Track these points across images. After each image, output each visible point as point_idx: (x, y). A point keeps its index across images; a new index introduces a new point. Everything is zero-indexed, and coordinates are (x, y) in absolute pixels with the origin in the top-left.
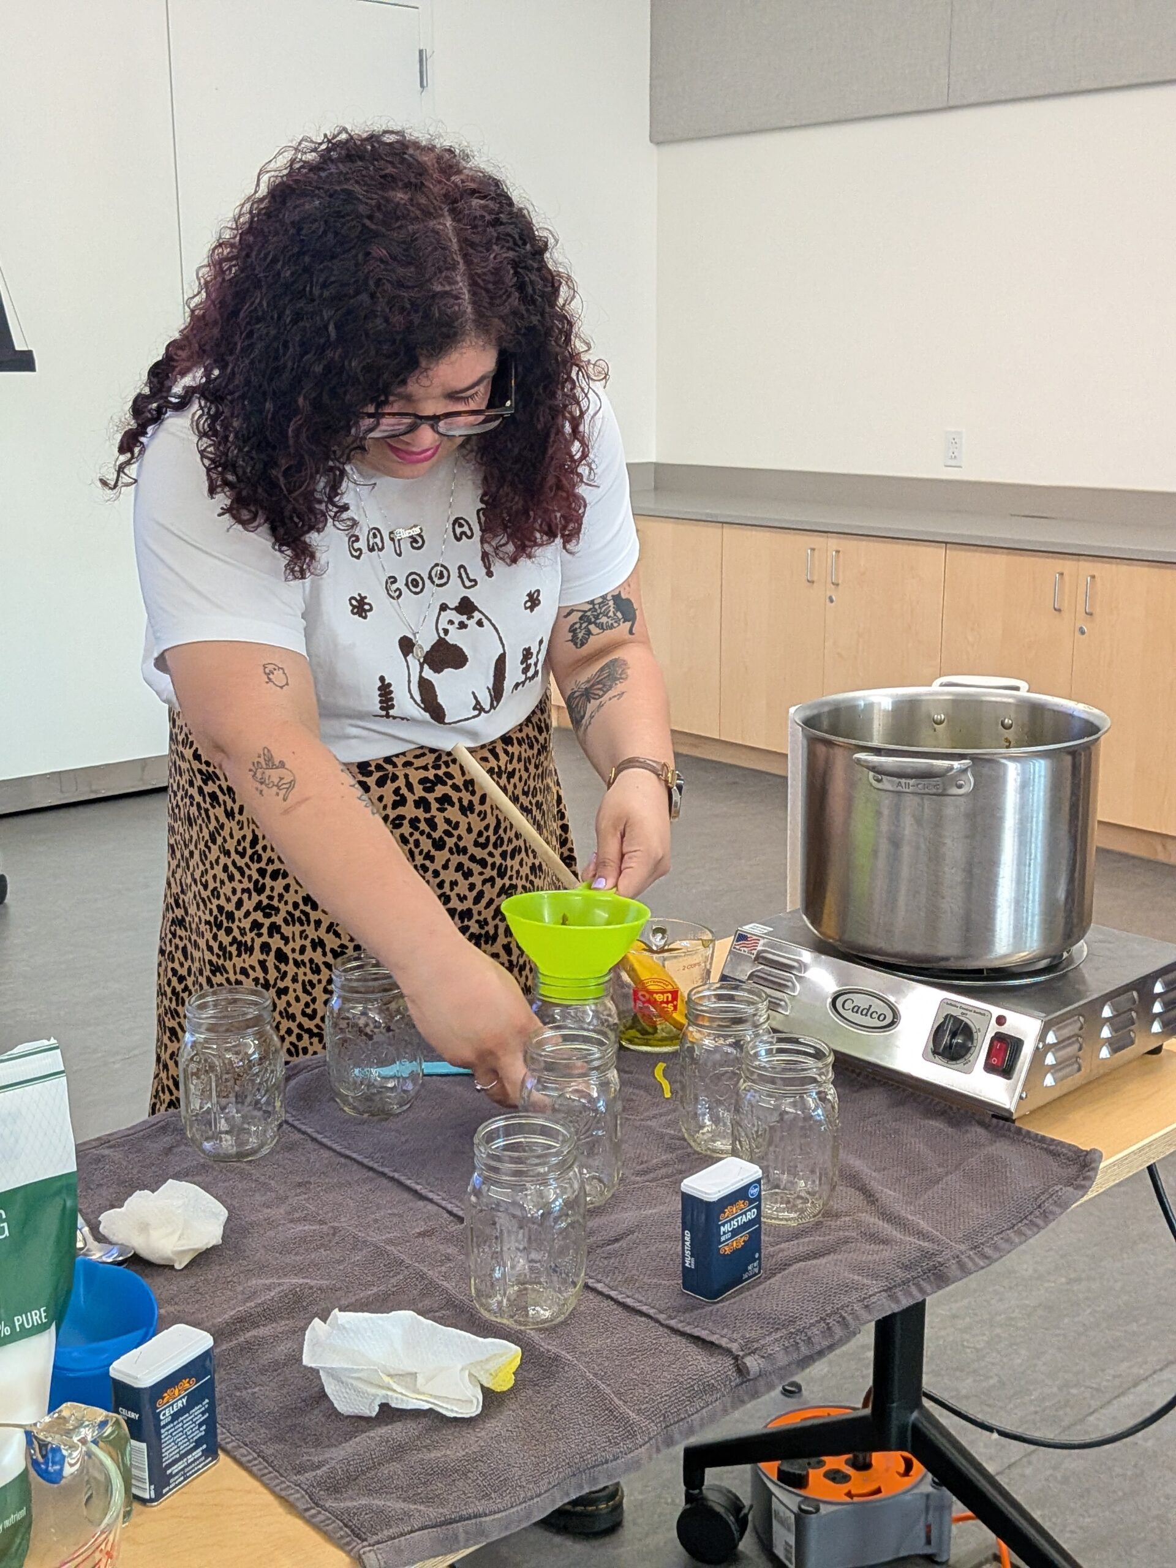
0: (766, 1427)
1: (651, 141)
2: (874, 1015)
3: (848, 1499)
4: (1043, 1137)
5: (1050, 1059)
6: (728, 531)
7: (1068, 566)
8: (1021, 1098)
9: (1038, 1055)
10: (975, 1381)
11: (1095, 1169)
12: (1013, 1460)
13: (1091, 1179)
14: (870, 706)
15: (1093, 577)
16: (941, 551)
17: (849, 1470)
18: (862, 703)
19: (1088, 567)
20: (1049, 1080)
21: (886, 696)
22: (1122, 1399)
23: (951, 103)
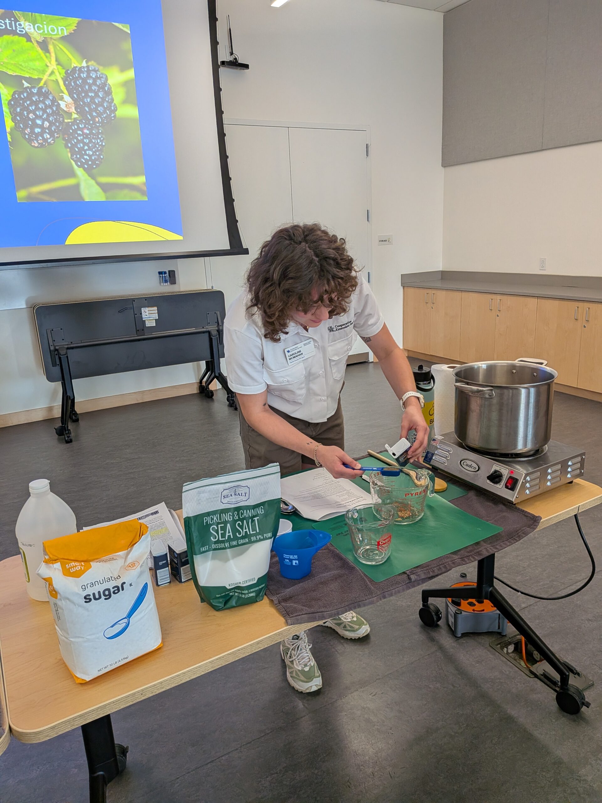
0: (450, 587)
1: (442, 166)
2: (473, 467)
3: (473, 612)
4: (524, 510)
5: (528, 485)
6: (464, 294)
7: (580, 304)
8: (517, 497)
9: (523, 484)
10: (522, 577)
11: (539, 523)
12: (531, 603)
13: (537, 526)
14: (479, 368)
15: (589, 308)
16: (535, 300)
17: (476, 603)
18: (476, 367)
19: (587, 305)
20: (527, 491)
21: (484, 364)
22: (571, 587)
23: (543, 149)
